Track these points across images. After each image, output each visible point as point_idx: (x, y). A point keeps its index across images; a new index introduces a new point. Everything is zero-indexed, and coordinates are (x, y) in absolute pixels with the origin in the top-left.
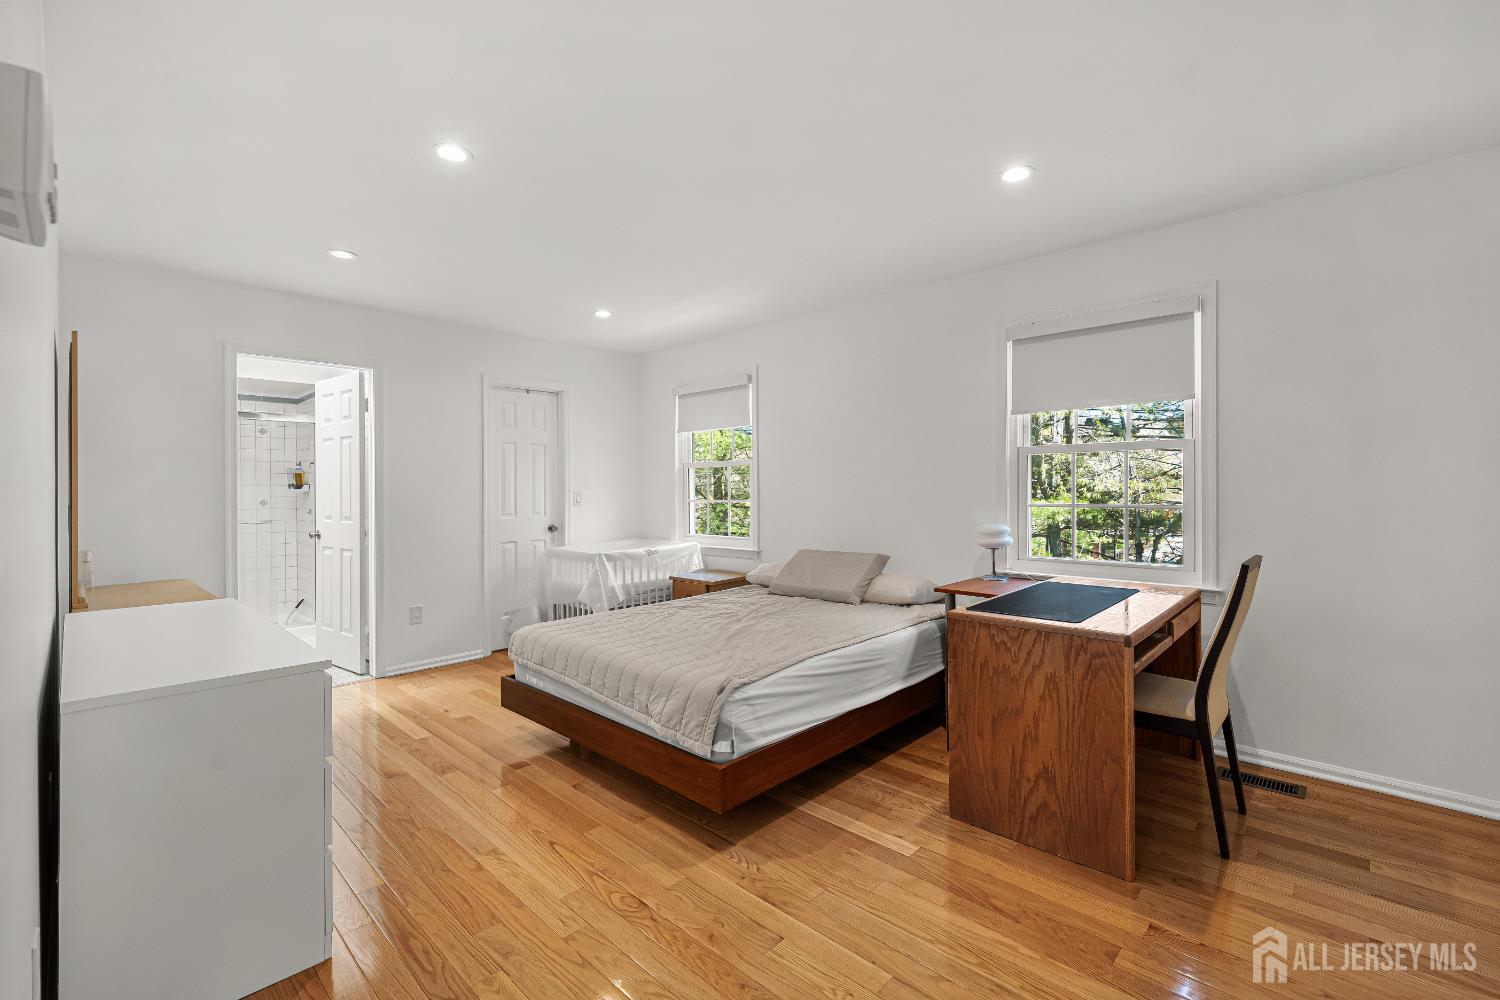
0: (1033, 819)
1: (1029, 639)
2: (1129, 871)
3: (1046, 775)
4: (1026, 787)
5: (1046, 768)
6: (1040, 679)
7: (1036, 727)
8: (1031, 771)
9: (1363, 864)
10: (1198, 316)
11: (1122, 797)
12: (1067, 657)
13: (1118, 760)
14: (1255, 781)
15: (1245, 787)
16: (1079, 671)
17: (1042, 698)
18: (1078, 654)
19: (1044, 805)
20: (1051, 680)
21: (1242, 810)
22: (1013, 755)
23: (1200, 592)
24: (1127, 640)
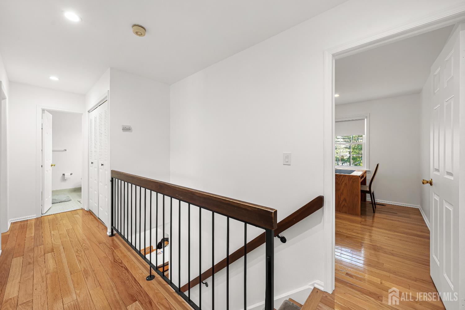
0: (342, 207)
1: (342, 177)
2: (360, 214)
3: (345, 200)
4: (341, 202)
5: (345, 199)
6: (344, 184)
7: (343, 192)
8: (342, 199)
9: (397, 213)
10: (366, 119)
11: (359, 202)
12: (349, 180)
13: (358, 196)
14: (376, 204)
15: (376, 205)
16: (351, 182)
17: (344, 187)
18: (351, 179)
19: (344, 205)
20: (346, 184)
21: (375, 208)
22: (339, 197)
23: (366, 171)
24: (360, 176)
